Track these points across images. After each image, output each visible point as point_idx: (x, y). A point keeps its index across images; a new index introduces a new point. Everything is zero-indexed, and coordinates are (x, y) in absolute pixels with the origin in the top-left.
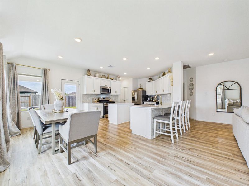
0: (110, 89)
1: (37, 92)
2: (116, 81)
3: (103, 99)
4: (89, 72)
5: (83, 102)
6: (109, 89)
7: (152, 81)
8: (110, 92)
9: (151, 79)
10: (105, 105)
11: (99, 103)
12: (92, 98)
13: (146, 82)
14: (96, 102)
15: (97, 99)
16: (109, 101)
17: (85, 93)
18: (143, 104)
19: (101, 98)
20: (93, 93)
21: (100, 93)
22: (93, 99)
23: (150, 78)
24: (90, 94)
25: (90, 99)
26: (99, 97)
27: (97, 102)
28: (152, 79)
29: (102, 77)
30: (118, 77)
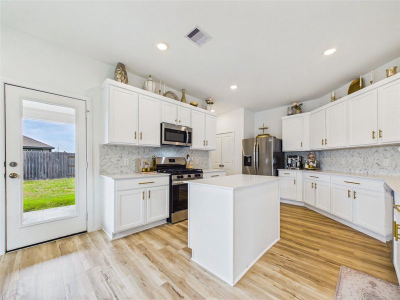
0: (190, 134)
1: (54, 148)
2: (204, 110)
3: (168, 163)
4: (121, 71)
5: (102, 172)
6: (185, 133)
7: (301, 112)
8: (190, 142)
9: (297, 108)
10: (175, 183)
11: (155, 173)
12: (135, 157)
13: (283, 118)
14: (146, 170)
15: (150, 162)
16: (184, 166)
17: (107, 142)
18: (277, 174)
19: (164, 158)
20: (137, 143)
21: (159, 145)
22: (138, 161)
23: (294, 104)
24: (127, 146)
25: (128, 161)
26: (157, 154)
27: (151, 170)
28: (300, 109)
29: (165, 95)
30: (209, 103)
